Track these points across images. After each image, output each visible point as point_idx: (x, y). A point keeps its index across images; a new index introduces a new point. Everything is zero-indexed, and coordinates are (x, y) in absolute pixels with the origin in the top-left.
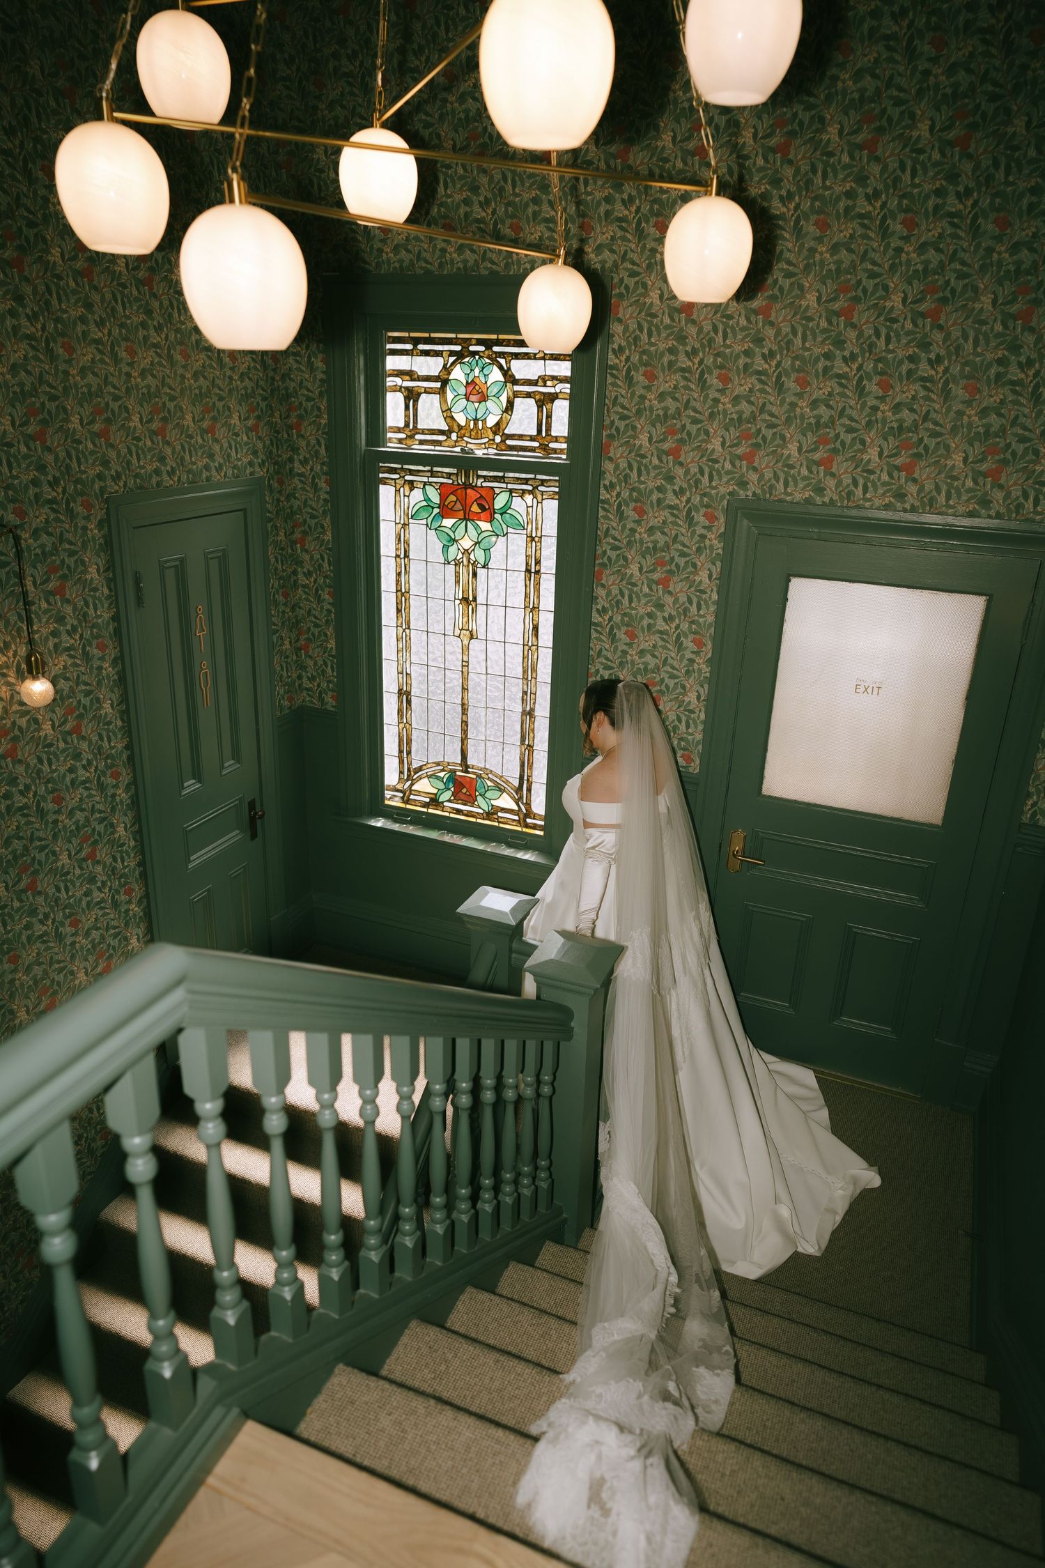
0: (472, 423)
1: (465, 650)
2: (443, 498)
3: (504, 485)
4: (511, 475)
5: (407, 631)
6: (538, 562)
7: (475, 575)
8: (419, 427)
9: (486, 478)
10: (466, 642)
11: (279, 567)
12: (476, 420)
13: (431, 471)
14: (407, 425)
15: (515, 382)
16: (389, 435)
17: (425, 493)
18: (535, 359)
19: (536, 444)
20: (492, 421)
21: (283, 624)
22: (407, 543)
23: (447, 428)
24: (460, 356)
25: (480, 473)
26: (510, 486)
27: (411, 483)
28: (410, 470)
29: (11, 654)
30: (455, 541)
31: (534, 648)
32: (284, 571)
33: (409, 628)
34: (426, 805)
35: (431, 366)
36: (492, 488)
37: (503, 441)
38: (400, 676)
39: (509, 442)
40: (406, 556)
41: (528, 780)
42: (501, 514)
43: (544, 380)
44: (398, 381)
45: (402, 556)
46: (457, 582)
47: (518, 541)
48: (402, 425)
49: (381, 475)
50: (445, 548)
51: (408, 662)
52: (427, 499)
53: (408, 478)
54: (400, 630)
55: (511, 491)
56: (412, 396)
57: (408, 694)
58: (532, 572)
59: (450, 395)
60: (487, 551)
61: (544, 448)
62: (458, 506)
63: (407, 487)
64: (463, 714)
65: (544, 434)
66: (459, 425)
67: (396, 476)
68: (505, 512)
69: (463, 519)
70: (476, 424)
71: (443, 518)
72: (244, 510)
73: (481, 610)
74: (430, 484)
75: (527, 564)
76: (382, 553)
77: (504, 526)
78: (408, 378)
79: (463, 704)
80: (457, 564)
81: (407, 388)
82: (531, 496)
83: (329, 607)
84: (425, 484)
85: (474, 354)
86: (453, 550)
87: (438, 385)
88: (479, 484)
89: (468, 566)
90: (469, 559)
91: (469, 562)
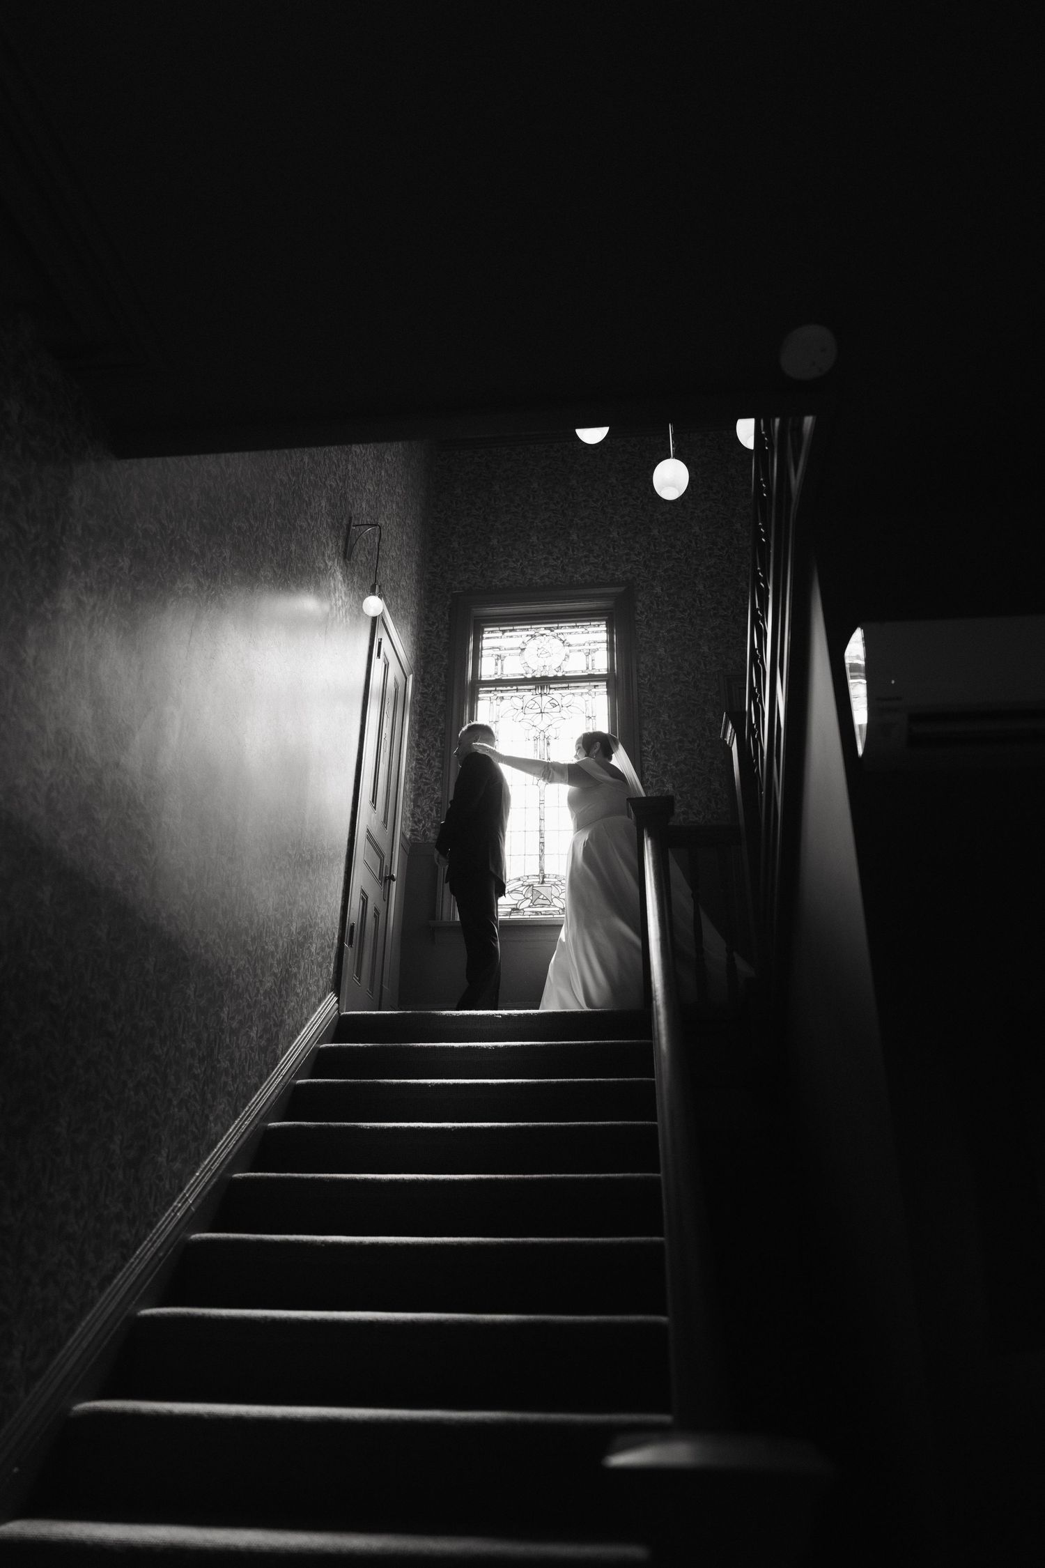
1: (542, 792)
4: (573, 685)
7: (548, 744)
9: (556, 689)
12: (545, 666)
13: (517, 689)
14: (496, 673)
15: (570, 645)
16: (484, 674)
17: (512, 701)
18: (583, 633)
23: (525, 672)
24: (533, 636)
26: (573, 692)
27: (503, 698)
28: (501, 690)
30: (534, 726)
34: (510, 914)
35: (514, 643)
36: (560, 694)
37: (564, 674)
42: (567, 707)
43: (589, 642)
44: (491, 651)
48: (493, 673)
49: (480, 695)
52: (513, 705)
53: (500, 695)
55: (574, 694)
56: (500, 658)
59: (526, 655)
62: (536, 707)
63: (499, 700)
64: (541, 836)
65: (591, 668)
66: (533, 670)
67: (491, 695)
68: (570, 706)
69: (541, 712)
71: (525, 714)
72: (406, 677)
74: (516, 697)
77: (569, 714)
78: (497, 650)
81: (497, 654)
82: (588, 695)
83: (438, 770)
84: (512, 697)
85: (542, 635)
86: (532, 732)
87: (519, 651)
88: (551, 692)
89: (544, 740)
90: (544, 735)
91: (544, 737)
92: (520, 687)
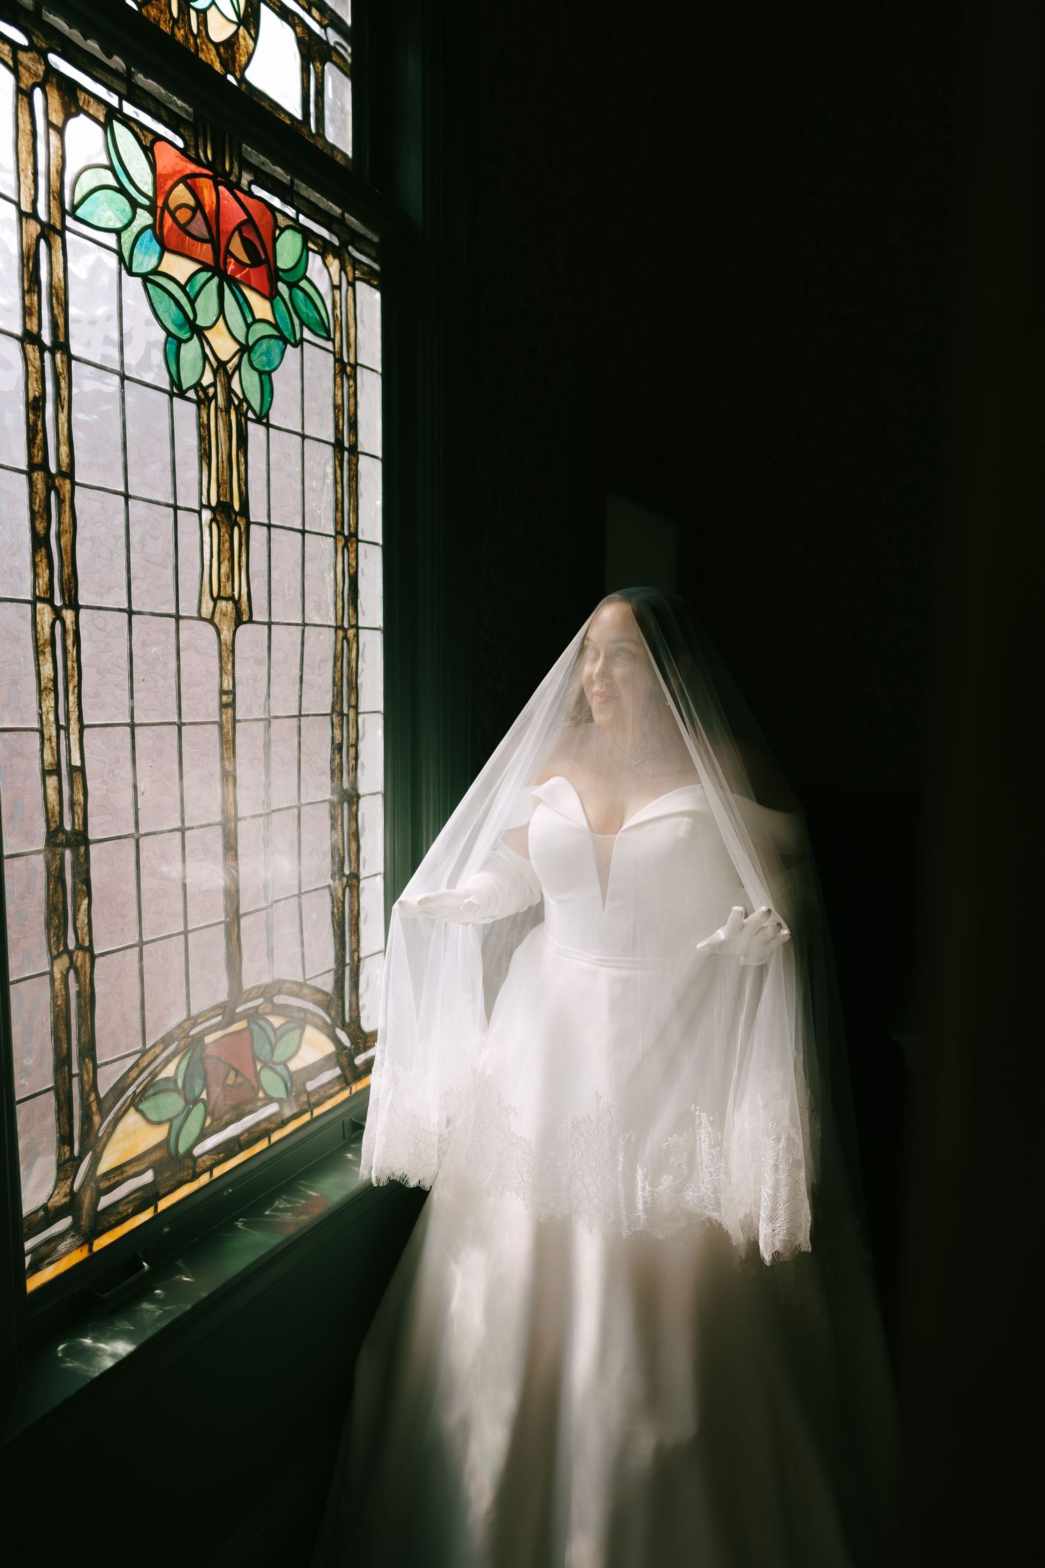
1: (225, 659)
2: (161, 183)
3: (292, 212)
5: (68, 615)
6: (353, 424)
7: (242, 439)
9: (257, 174)
10: (226, 635)
13: (128, 82)
17: (111, 145)
20: (218, 24)
22: (61, 298)
25: (245, 151)
26: (302, 217)
27: (68, 86)
30: (196, 330)
31: (352, 635)
33: (76, 607)
36: (271, 207)
38: (52, 781)
40: (58, 344)
42: (289, 285)
45: (47, 341)
46: (205, 455)
47: (320, 363)
50: (174, 344)
51: (74, 727)
52: (117, 165)
53: (55, 61)
54: (44, 614)
55: (305, 231)
57: (80, 840)
58: (344, 449)
60: (265, 376)
62: (198, 226)
63: (55, 98)
67: (19, 37)
68: (297, 282)
71: (163, 245)
73: (258, 540)
74: (126, 122)
75: (336, 425)
77: (296, 320)
80: (203, 401)
82: (337, 260)
84: (111, 113)
86: (191, 355)
88: (244, 181)
89: (228, 413)
90: (229, 391)
91: (229, 401)
92: (140, 78)
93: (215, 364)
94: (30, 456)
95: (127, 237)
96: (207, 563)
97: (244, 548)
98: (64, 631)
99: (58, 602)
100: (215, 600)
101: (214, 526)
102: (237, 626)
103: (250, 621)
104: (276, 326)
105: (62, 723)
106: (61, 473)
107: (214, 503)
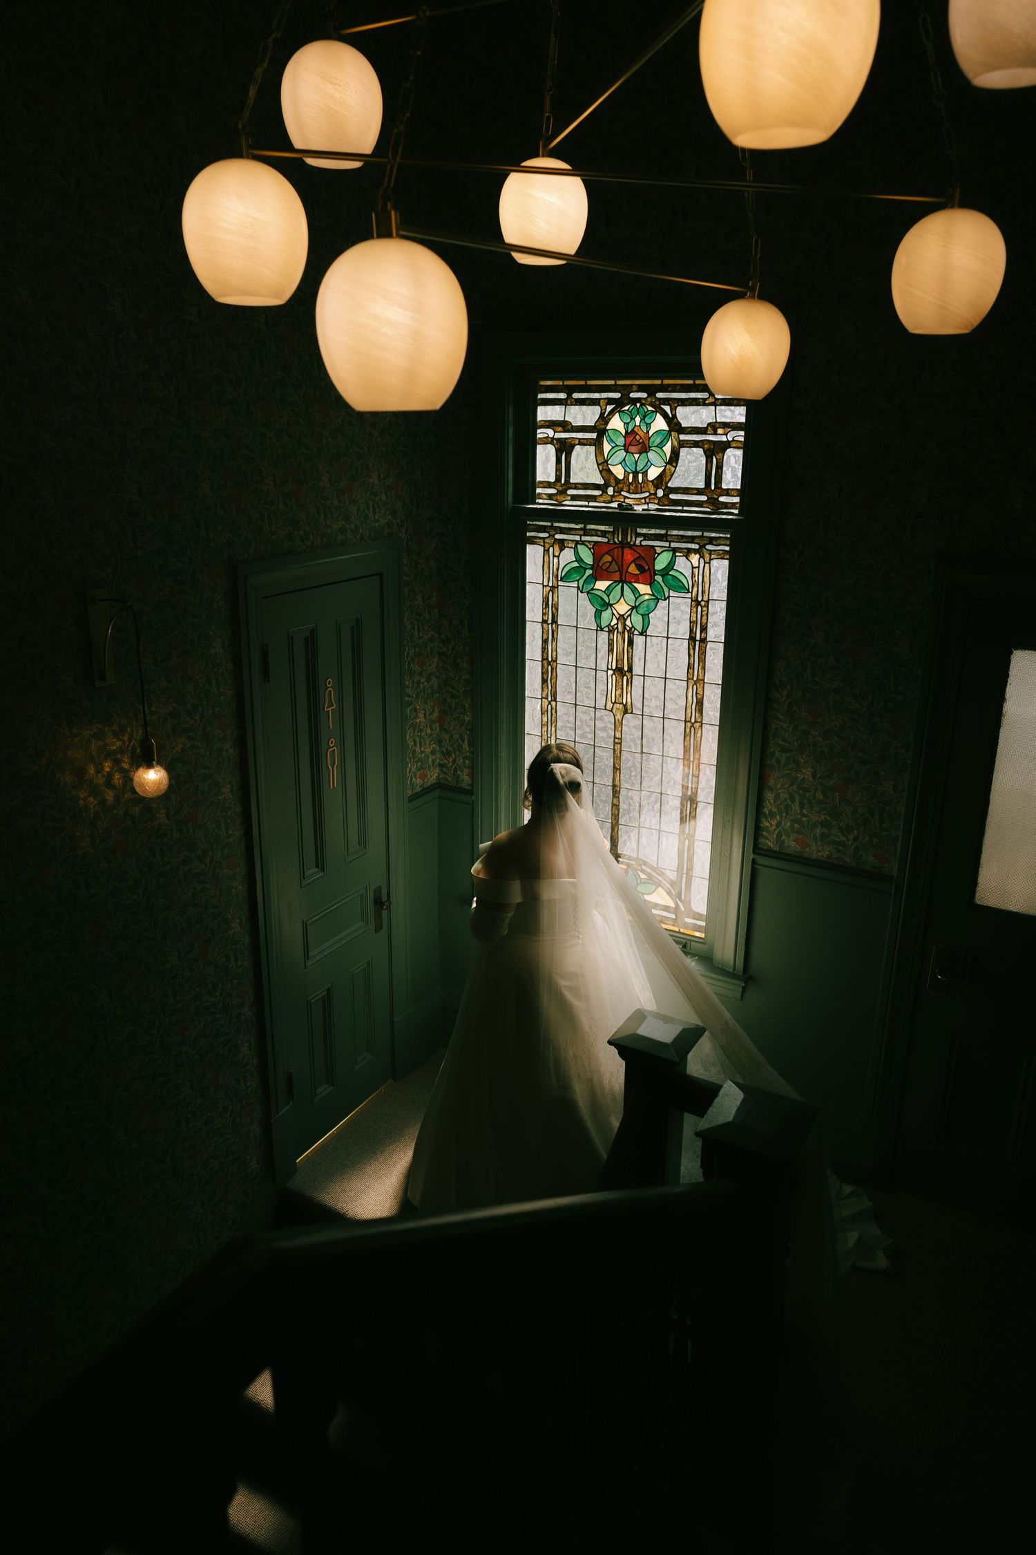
0: (631, 476)
1: (618, 725)
2: (597, 558)
3: (667, 544)
4: (675, 532)
5: (553, 703)
6: (704, 629)
7: (631, 643)
8: (572, 481)
9: (647, 537)
10: (619, 717)
11: (416, 633)
12: (635, 473)
13: (584, 529)
14: (558, 478)
15: (682, 430)
16: (538, 490)
17: (576, 553)
18: (705, 405)
19: (704, 498)
20: (653, 473)
21: (417, 695)
22: (556, 607)
23: (603, 482)
24: (618, 405)
25: (639, 530)
26: (673, 545)
27: (561, 542)
28: (561, 528)
29: (126, 738)
30: (609, 605)
31: (697, 725)
32: (420, 638)
33: (555, 700)
35: (585, 416)
36: (653, 547)
37: (666, 496)
39: (672, 496)
40: (555, 621)
41: (687, 874)
42: (663, 576)
43: (714, 427)
44: (550, 432)
45: (550, 621)
46: (611, 650)
47: (680, 606)
48: (552, 479)
49: (528, 534)
50: (598, 615)
52: (579, 559)
53: (557, 536)
54: (545, 702)
55: (675, 550)
56: (564, 449)
58: (697, 641)
59: (607, 447)
60: (645, 616)
61: (713, 502)
62: (614, 567)
63: (557, 548)
64: (614, 796)
65: (713, 488)
66: (616, 478)
67: (546, 535)
68: (667, 574)
69: (619, 582)
70: (636, 477)
71: (596, 580)
72: (381, 575)
73: (637, 681)
74: (583, 543)
75: (691, 631)
76: (527, 619)
77: (666, 589)
78: (560, 429)
79: (614, 786)
80: (611, 630)
81: (559, 440)
82: (698, 556)
83: (468, 676)
84: (577, 543)
85: (635, 401)
86: (606, 615)
87: (594, 436)
88: (638, 542)
89: (624, 633)
90: (624, 625)
91: (625, 628)
92: (589, 527)
93: (618, 616)
94: (542, 656)
95: (581, 582)
96: (610, 690)
97: (630, 684)
98: (552, 708)
99: (550, 699)
100: (614, 704)
101: (614, 676)
102: (624, 714)
103: (632, 713)
104: (653, 595)
105: (549, 736)
106: (552, 660)
107: (614, 668)
